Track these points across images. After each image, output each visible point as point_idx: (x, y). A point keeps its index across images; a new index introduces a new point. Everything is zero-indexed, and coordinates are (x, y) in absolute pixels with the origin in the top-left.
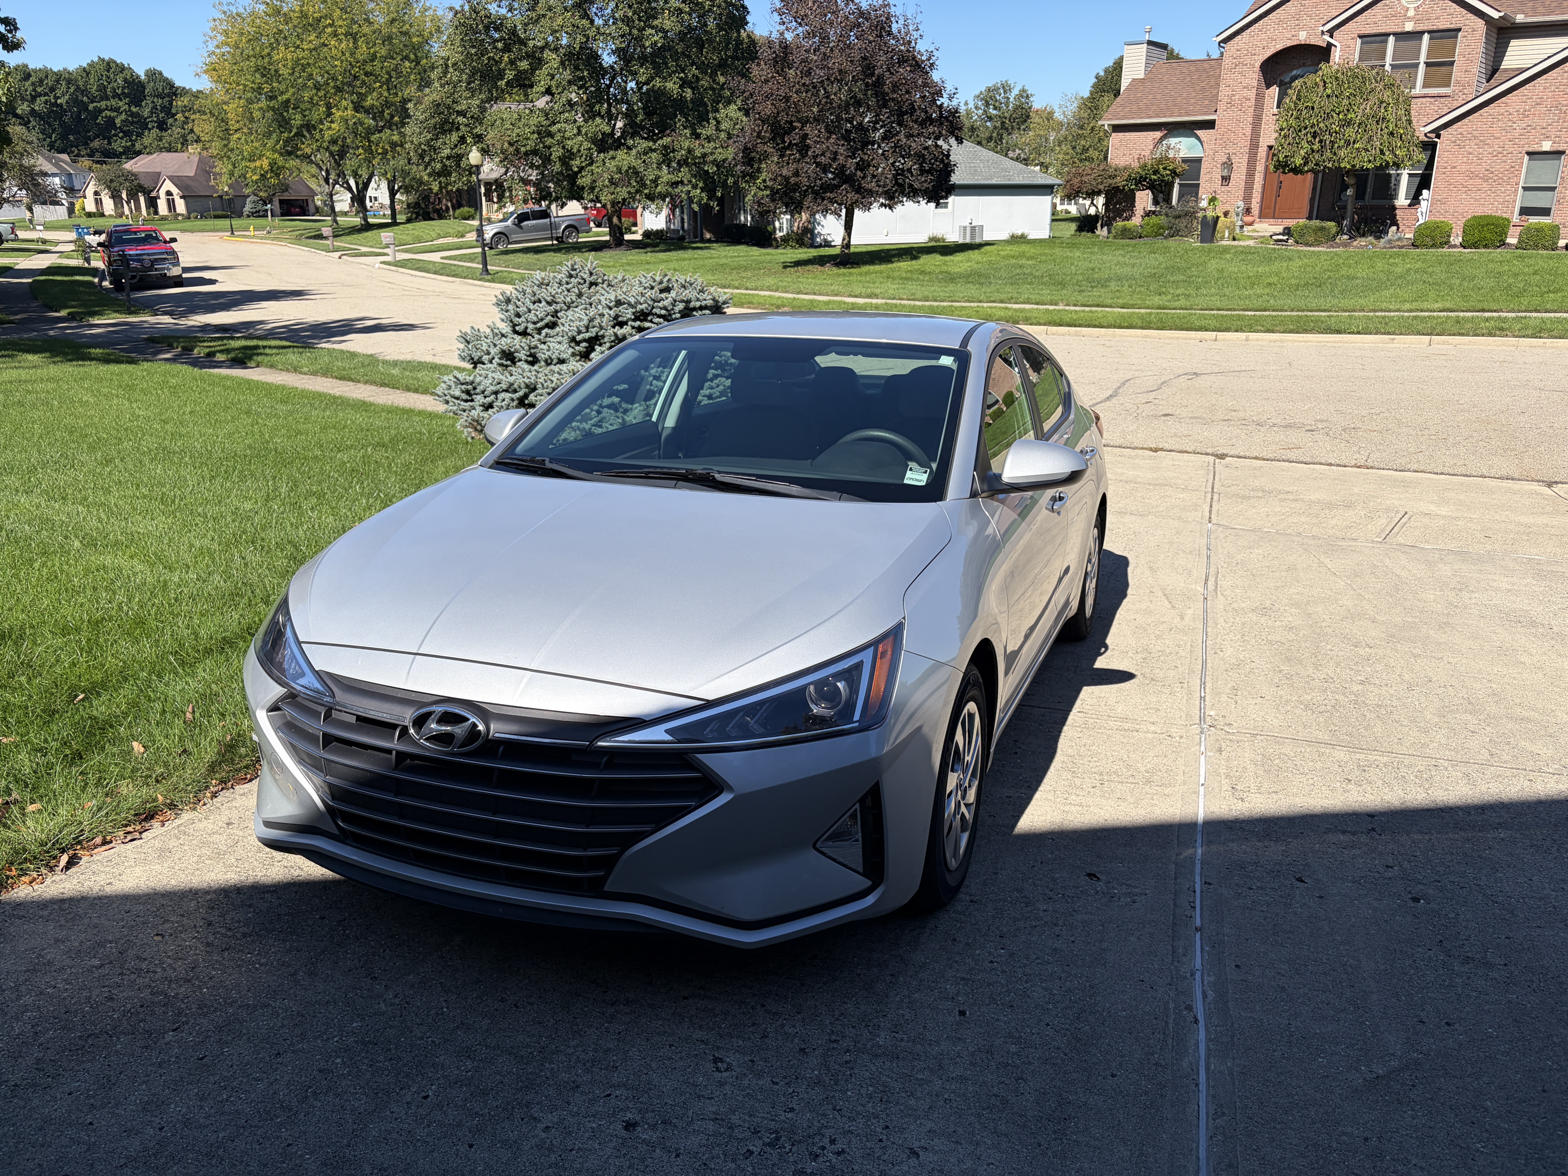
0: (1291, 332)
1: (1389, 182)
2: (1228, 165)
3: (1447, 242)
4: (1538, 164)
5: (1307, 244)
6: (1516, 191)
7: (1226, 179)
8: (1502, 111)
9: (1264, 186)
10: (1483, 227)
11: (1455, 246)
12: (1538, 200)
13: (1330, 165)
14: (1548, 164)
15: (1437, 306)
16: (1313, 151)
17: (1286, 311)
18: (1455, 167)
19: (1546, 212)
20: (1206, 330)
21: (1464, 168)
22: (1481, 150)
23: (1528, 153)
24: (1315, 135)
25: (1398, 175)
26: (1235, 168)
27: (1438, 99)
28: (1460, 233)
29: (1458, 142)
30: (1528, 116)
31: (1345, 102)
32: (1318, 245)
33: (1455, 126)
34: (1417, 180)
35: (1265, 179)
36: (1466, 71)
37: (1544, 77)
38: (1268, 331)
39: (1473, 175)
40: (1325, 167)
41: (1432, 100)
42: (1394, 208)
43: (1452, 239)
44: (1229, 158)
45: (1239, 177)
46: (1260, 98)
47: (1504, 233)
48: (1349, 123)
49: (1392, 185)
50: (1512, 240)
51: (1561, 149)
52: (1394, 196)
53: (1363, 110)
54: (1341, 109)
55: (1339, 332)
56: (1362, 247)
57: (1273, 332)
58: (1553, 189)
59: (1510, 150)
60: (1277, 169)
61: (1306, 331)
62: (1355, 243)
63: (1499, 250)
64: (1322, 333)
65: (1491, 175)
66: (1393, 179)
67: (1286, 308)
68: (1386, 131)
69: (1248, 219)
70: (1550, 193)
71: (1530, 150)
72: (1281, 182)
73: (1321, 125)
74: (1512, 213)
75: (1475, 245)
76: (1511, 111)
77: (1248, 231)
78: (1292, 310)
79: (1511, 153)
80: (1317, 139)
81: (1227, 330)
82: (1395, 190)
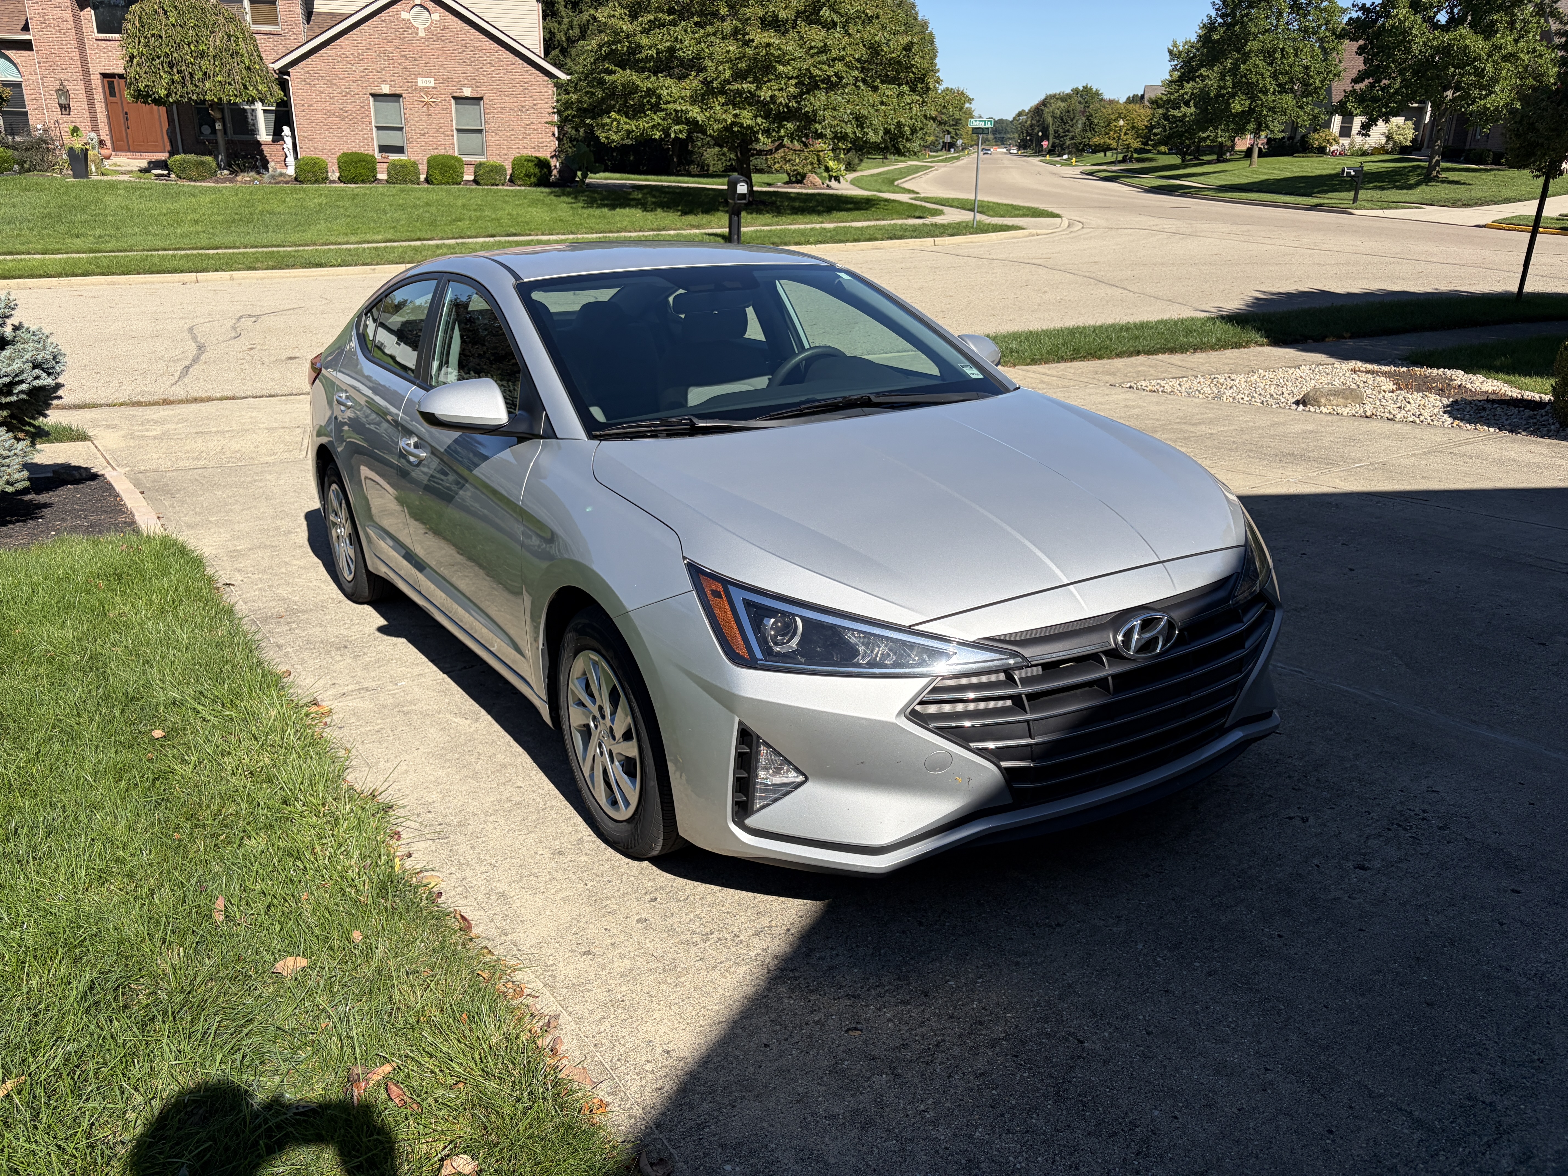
0: (273, 268)
1: (246, 117)
2: (62, 91)
3: (327, 178)
4: (382, 105)
5: (191, 180)
6: (371, 130)
7: (65, 108)
8: (339, 53)
9: (108, 116)
10: (356, 163)
11: (334, 182)
12: (392, 139)
13: (195, 97)
14: (391, 106)
15: (380, 237)
16: (173, 82)
17: (239, 248)
18: (311, 105)
19: (400, 150)
20: (182, 272)
21: (319, 106)
22: (331, 90)
23: (373, 95)
24: (171, 65)
25: (253, 110)
26: (72, 96)
27: (272, 36)
28: (335, 167)
29: (308, 81)
30: (362, 60)
31: (191, 32)
32: (203, 180)
33: (300, 65)
34: (273, 116)
35: (107, 109)
36: (290, 11)
37: (367, 24)
38: (250, 268)
39: (330, 114)
40: (190, 99)
41: (266, 37)
42: (259, 144)
43: (329, 174)
44: (61, 84)
45: (79, 104)
46: (77, 20)
47: (374, 170)
48: (202, 55)
49: (250, 120)
50: (382, 176)
51: (397, 92)
52: (254, 131)
53: (214, 42)
54: (190, 39)
55: (320, 265)
56: (246, 182)
57: (255, 269)
58: (401, 129)
59: (357, 91)
60: (137, 99)
61: (287, 267)
62: (239, 178)
63: (374, 185)
64: (305, 267)
65: (346, 115)
66: (249, 115)
67: (237, 245)
68: (242, 65)
69: (105, 152)
70: (399, 133)
71: (373, 92)
72: (126, 113)
73: (175, 55)
74: (373, 150)
75: (353, 181)
76: (347, 53)
77: (110, 165)
78: (246, 247)
79: (358, 94)
80: (175, 70)
81: (205, 270)
82: (254, 125)
